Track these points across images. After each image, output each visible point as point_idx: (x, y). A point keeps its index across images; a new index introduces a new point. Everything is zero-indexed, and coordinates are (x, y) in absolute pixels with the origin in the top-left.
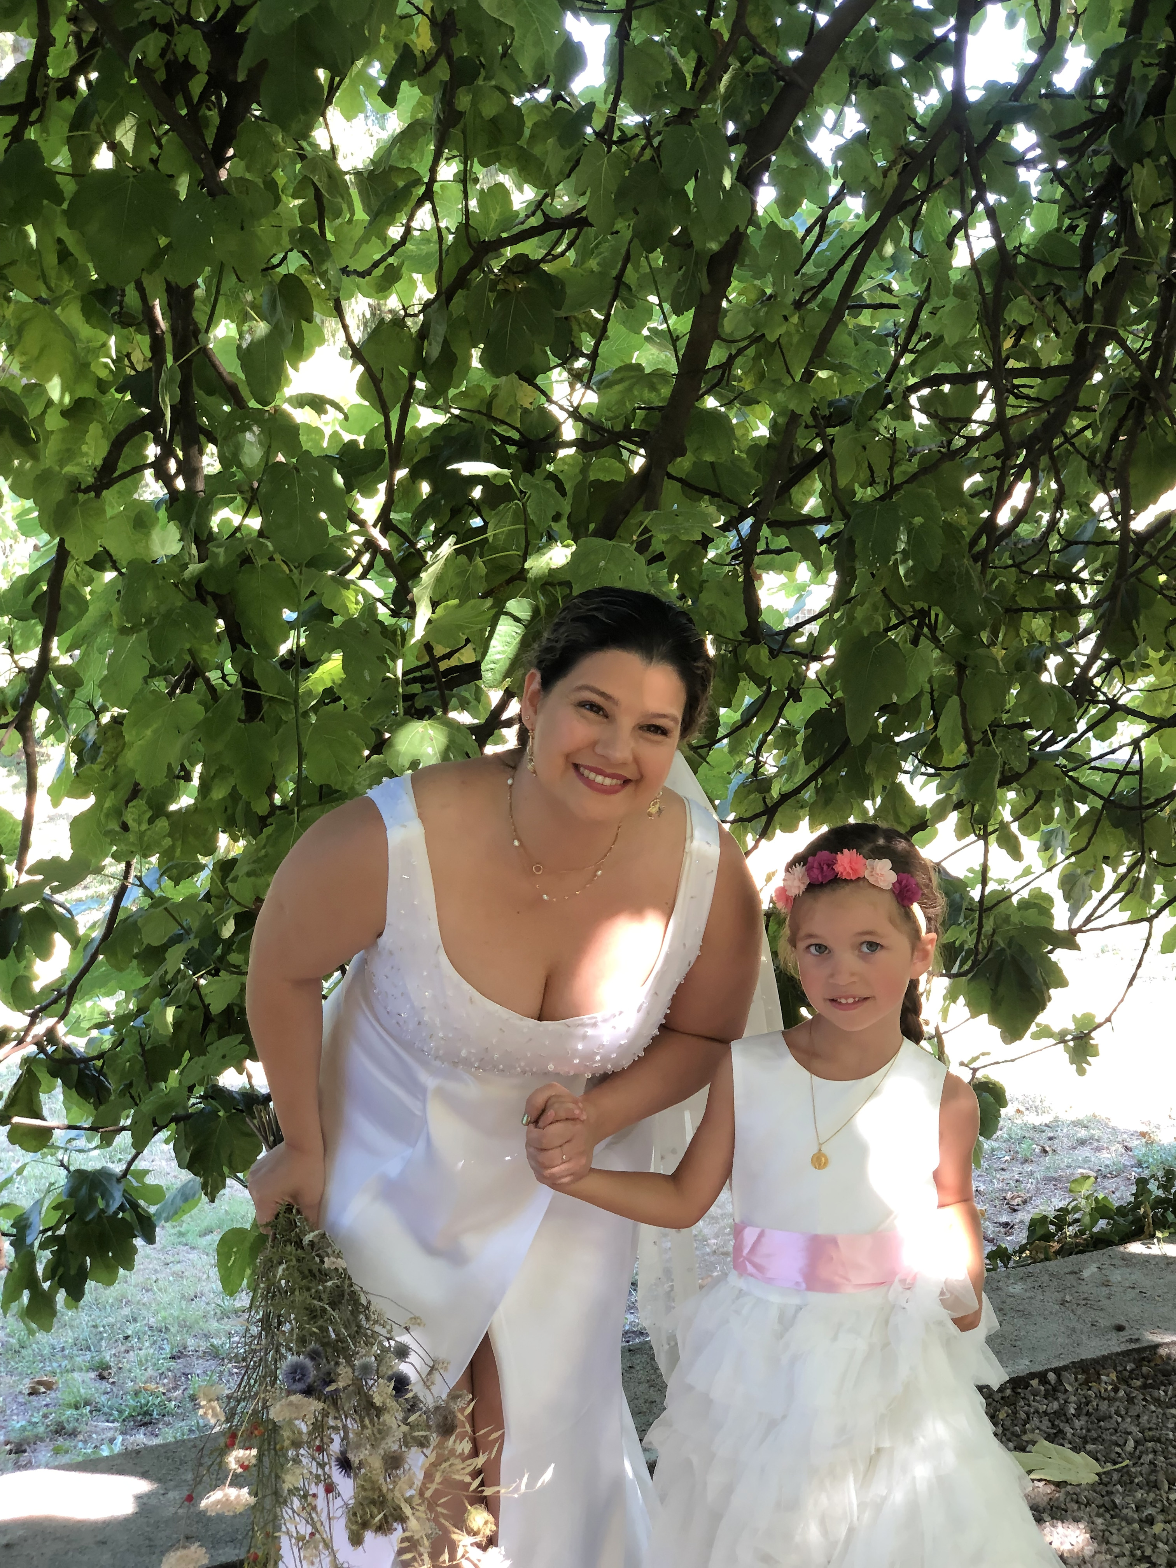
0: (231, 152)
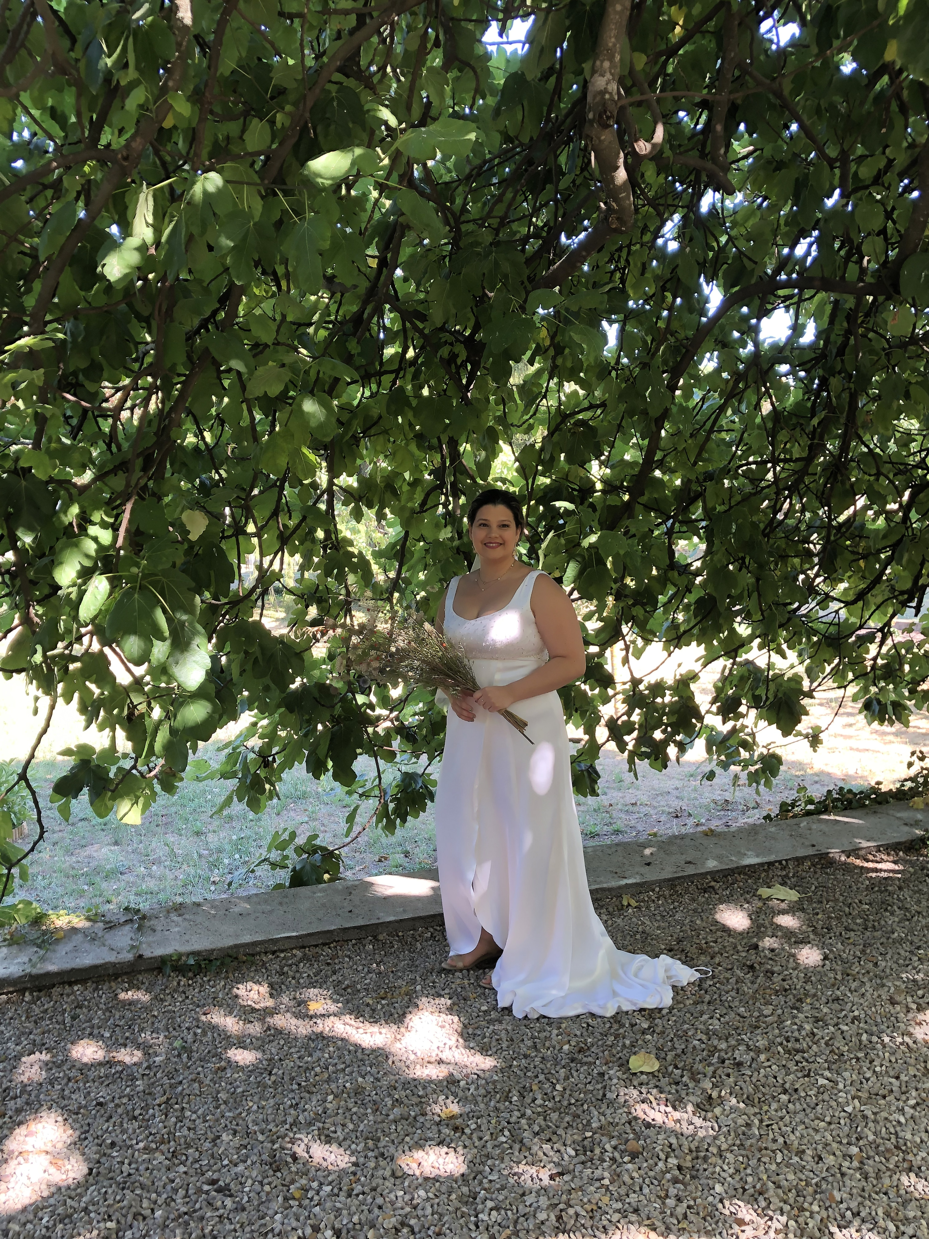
0: (472, 387)
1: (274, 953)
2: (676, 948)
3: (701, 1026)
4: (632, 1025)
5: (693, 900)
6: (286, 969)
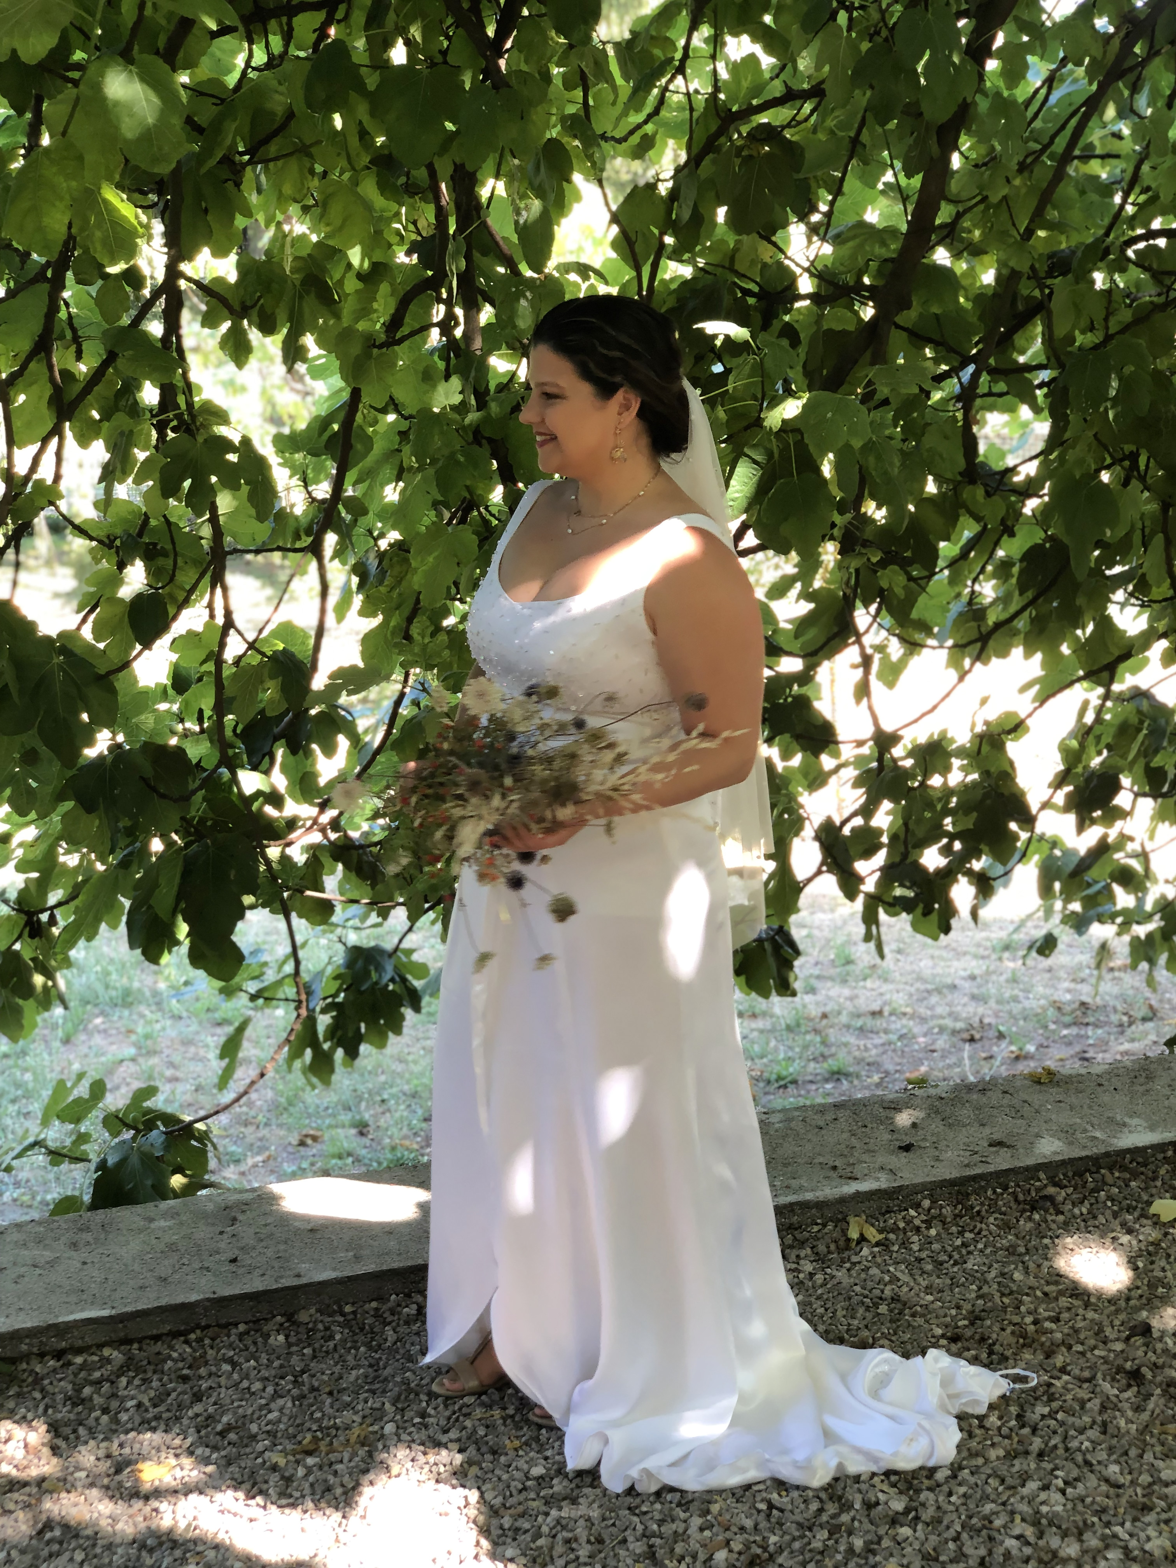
0: (508, 45)
1: (59, 1355)
2: (968, 1333)
3: (1024, 1508)
4: (870, 1506)
5: (1007, 1227)
6: (87, 1391)
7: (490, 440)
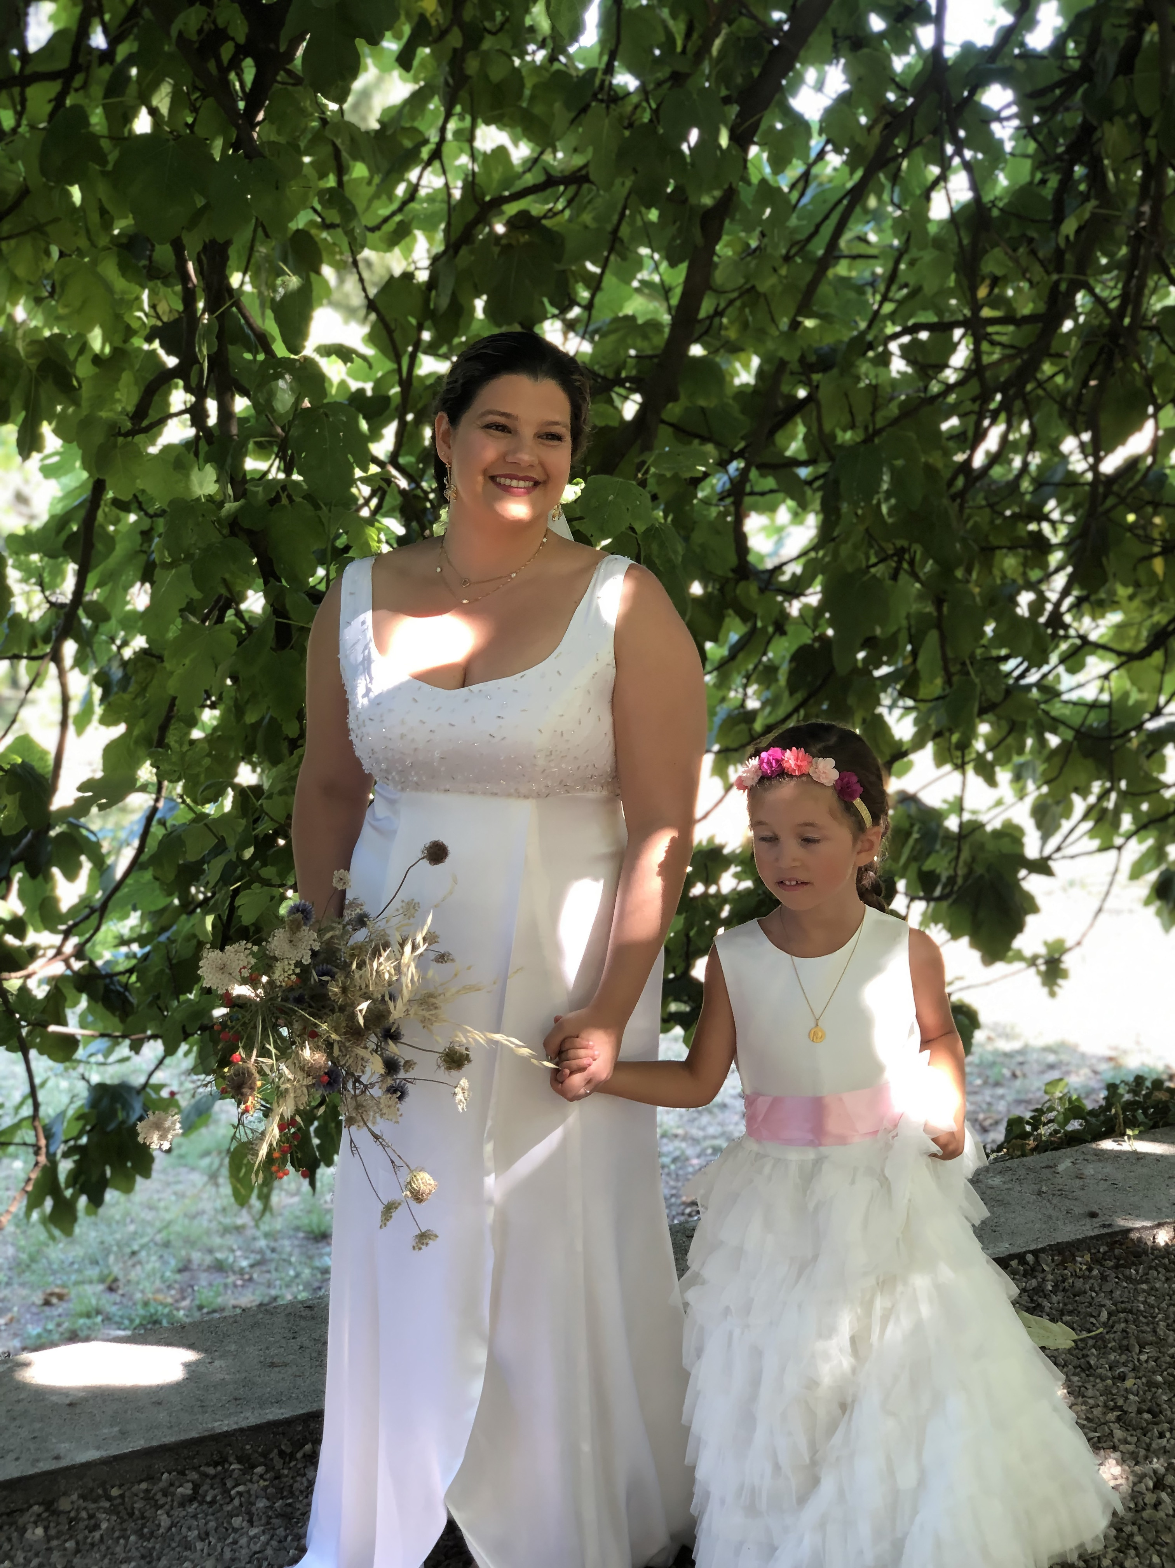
0: (261, 116)
7: (250, 533)
